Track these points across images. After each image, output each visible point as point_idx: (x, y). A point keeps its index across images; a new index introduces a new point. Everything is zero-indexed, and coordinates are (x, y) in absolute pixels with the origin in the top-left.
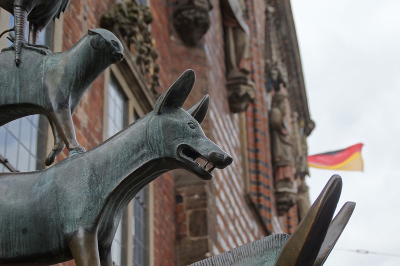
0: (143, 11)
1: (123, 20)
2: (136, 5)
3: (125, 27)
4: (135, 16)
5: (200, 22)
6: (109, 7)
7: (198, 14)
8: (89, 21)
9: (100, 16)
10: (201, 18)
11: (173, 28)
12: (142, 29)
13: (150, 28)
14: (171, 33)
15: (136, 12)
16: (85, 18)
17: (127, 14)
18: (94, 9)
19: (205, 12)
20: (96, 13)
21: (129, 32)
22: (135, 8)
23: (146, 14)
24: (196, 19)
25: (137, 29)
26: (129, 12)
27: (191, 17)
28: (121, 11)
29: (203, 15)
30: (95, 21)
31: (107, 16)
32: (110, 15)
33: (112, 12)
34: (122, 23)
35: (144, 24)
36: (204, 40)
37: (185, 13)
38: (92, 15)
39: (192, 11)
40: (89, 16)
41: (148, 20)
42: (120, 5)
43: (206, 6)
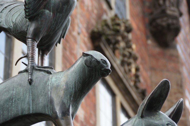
0: (124, 23)
1: (108, 32)
2: (119, 19)
3: (110, 37)
4: (118, 28)
5: (172, 27)
6: (97, 23)
7: (170, 21)
8: (82, 36)
9: (90, 31)
10: (173, 24)
11: (149, 34)
12: (124, 38)
13: (130, 36)
14: (147, 38)
15: (118, 25)
16: (79, 34)
17: (111, 27)
18: (85, 25)
19: (176, 18)
20: (87, 28)
21: (113, 41)
22: (117, 21)
23: (127, 25)
24: (169, 25)
25: (120, 38)
26: (113, 25)
27: (164, 24)
28: (107, 25)
29: (175, 21)
30: (87, 35)
31: (96, 30)
32: (98, 29)
33: (100, 27)
34: (108, 35)
35: (126, 34)
36: (176, 42)
37: (159, 21)
38: (84, 31)
39: (165, 19)
40: (82, 32)
41: (129, 30)
42: (105, 21)
43: (177, 14)
